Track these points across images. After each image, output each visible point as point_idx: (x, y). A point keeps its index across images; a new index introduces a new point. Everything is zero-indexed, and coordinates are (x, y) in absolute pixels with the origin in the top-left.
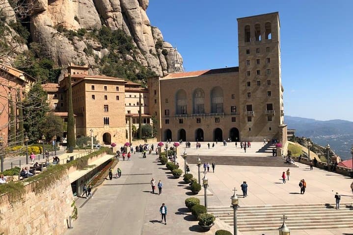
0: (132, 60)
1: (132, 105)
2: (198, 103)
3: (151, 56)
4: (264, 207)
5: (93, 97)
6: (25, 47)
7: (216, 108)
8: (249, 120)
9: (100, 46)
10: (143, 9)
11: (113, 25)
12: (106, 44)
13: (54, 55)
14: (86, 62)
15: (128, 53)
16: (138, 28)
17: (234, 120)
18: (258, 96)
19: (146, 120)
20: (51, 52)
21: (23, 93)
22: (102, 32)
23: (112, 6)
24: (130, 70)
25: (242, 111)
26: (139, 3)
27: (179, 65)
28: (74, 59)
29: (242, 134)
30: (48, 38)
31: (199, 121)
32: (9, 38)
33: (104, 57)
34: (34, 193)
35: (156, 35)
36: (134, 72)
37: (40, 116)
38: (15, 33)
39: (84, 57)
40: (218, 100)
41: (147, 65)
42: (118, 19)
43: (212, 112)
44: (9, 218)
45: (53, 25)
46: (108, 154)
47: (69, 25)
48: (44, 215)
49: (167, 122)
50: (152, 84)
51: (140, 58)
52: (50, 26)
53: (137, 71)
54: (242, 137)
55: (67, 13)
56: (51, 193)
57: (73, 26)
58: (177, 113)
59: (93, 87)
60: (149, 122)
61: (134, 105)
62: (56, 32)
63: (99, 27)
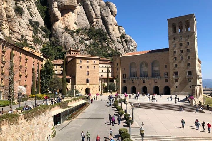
0: (106, 46)
1: (104, 71)
2: (144, 70)
3: (118, 43)
4: (171, 137)
5: (81, 67)
6: (48, 40)
7: (155, 74)
8: (176, 81)
9: (88, 38)
10: (114, 16)
11: (96, 26)
12: (91, 37)
13: (63, 44)
14: (80, 47)
15: (104, 42)
16: (110, 27)
17: (166, 81)
18: (181, 66)
19: (112, 81)
20: (61, 42)
21: (41, 65)
22: (90, 30)
23: (96, 16)
24: (105, 52)
25: (172, 76)
26: (111, 13)
27: (133, 48)
28: (73, 46)
29: (172, 90)
30: (60, 35)
31: (144, 81)
32: (40, 35)
33: (91, 44)
34: (25, 120)
35: (121, 31)
36: (107, 52)
37: (50, 78)
38: (43, 33)
39: (79, 45)
40: (156, 69)
41: (115, 48)
42: (99, 23)
43: (152, 76)
44: (7, 133)
45: (63, 27)
46: (84, 100)
47: (71, 27)
48: (31, 133)
49: (124, 82)
50: (115, 59)
51: (111, 45)
52: (62, 28)
53: (109, 52)
54: (171, 92)
55: (70, 21)
56: (38, 121)
57: (74, 27)
58: (131, 76)
59: (81, 61)
60: (113, 81)
61: (105, 71)
62: (65, 31)
63: (89, 27)
